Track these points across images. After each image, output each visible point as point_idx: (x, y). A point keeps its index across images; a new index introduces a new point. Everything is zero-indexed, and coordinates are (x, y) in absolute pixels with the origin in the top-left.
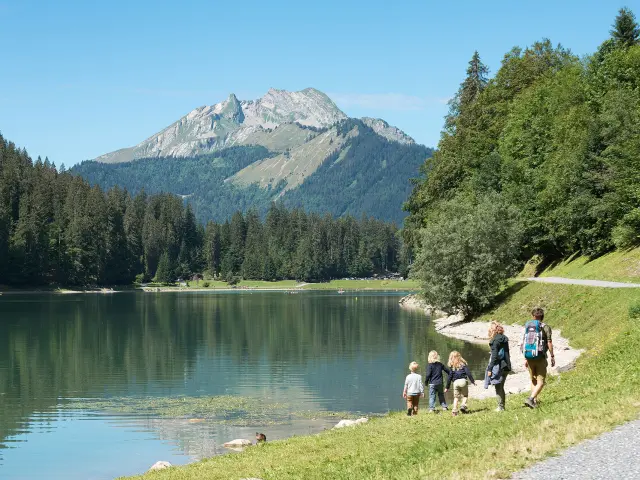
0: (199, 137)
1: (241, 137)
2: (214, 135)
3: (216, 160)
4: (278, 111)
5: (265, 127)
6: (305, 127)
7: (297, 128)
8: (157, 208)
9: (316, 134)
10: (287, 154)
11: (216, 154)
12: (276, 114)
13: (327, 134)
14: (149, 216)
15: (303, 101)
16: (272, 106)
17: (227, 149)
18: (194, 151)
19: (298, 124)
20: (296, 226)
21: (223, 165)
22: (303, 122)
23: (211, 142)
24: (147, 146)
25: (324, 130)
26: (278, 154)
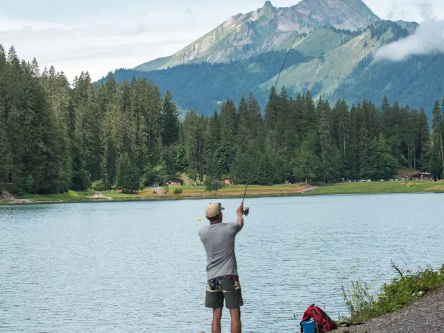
0: (235, 44)
1: (277, 43)
2: (250, 42)
3: (251, 65)
4: (314, 17)
5: (300, 32)
6: (339, 31)
7: (331, 32)
8: (126, 97)
9: (350, 37)
10: (322, 58)
11: (252, 60)
12: (312, 20)
13: (361, 37)
14: (115, 107)
15: (338, 6)
16: (307, 13)
17: (262, 54)
18: (230, 57)
19: (332, 28)
20: (301, 117)
21: (258, 70)
22: (337, 27)
23: (247, 48)
24: (183, 54)
25: (358, 33)
26: (313, 58)
